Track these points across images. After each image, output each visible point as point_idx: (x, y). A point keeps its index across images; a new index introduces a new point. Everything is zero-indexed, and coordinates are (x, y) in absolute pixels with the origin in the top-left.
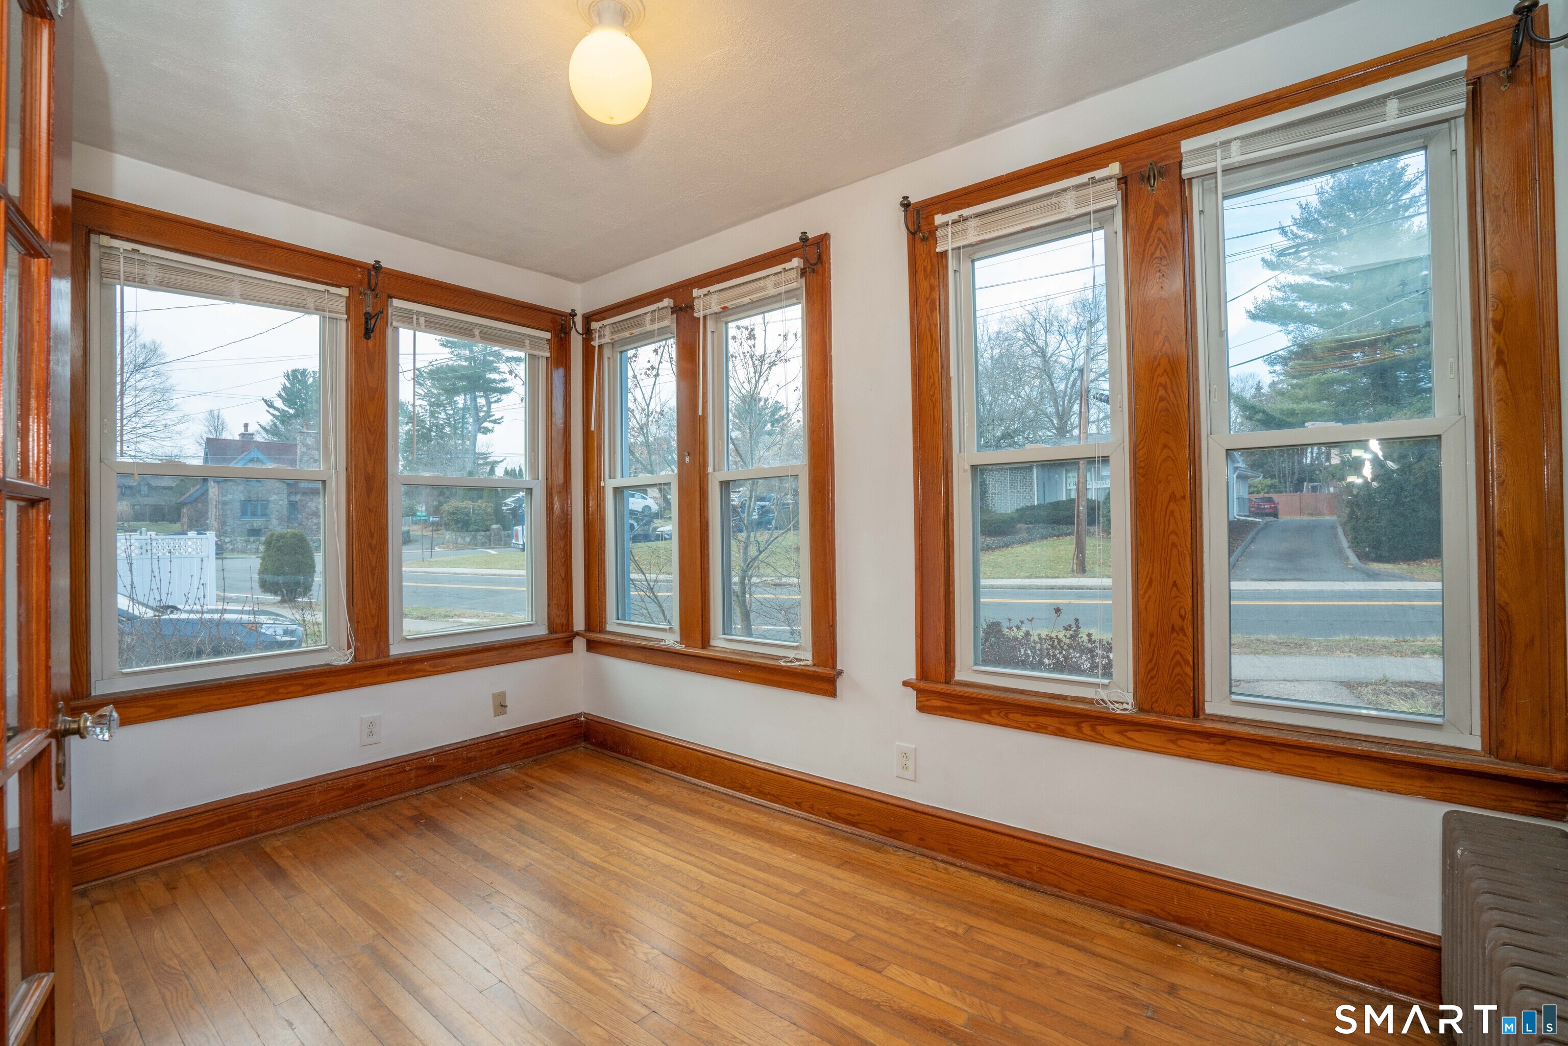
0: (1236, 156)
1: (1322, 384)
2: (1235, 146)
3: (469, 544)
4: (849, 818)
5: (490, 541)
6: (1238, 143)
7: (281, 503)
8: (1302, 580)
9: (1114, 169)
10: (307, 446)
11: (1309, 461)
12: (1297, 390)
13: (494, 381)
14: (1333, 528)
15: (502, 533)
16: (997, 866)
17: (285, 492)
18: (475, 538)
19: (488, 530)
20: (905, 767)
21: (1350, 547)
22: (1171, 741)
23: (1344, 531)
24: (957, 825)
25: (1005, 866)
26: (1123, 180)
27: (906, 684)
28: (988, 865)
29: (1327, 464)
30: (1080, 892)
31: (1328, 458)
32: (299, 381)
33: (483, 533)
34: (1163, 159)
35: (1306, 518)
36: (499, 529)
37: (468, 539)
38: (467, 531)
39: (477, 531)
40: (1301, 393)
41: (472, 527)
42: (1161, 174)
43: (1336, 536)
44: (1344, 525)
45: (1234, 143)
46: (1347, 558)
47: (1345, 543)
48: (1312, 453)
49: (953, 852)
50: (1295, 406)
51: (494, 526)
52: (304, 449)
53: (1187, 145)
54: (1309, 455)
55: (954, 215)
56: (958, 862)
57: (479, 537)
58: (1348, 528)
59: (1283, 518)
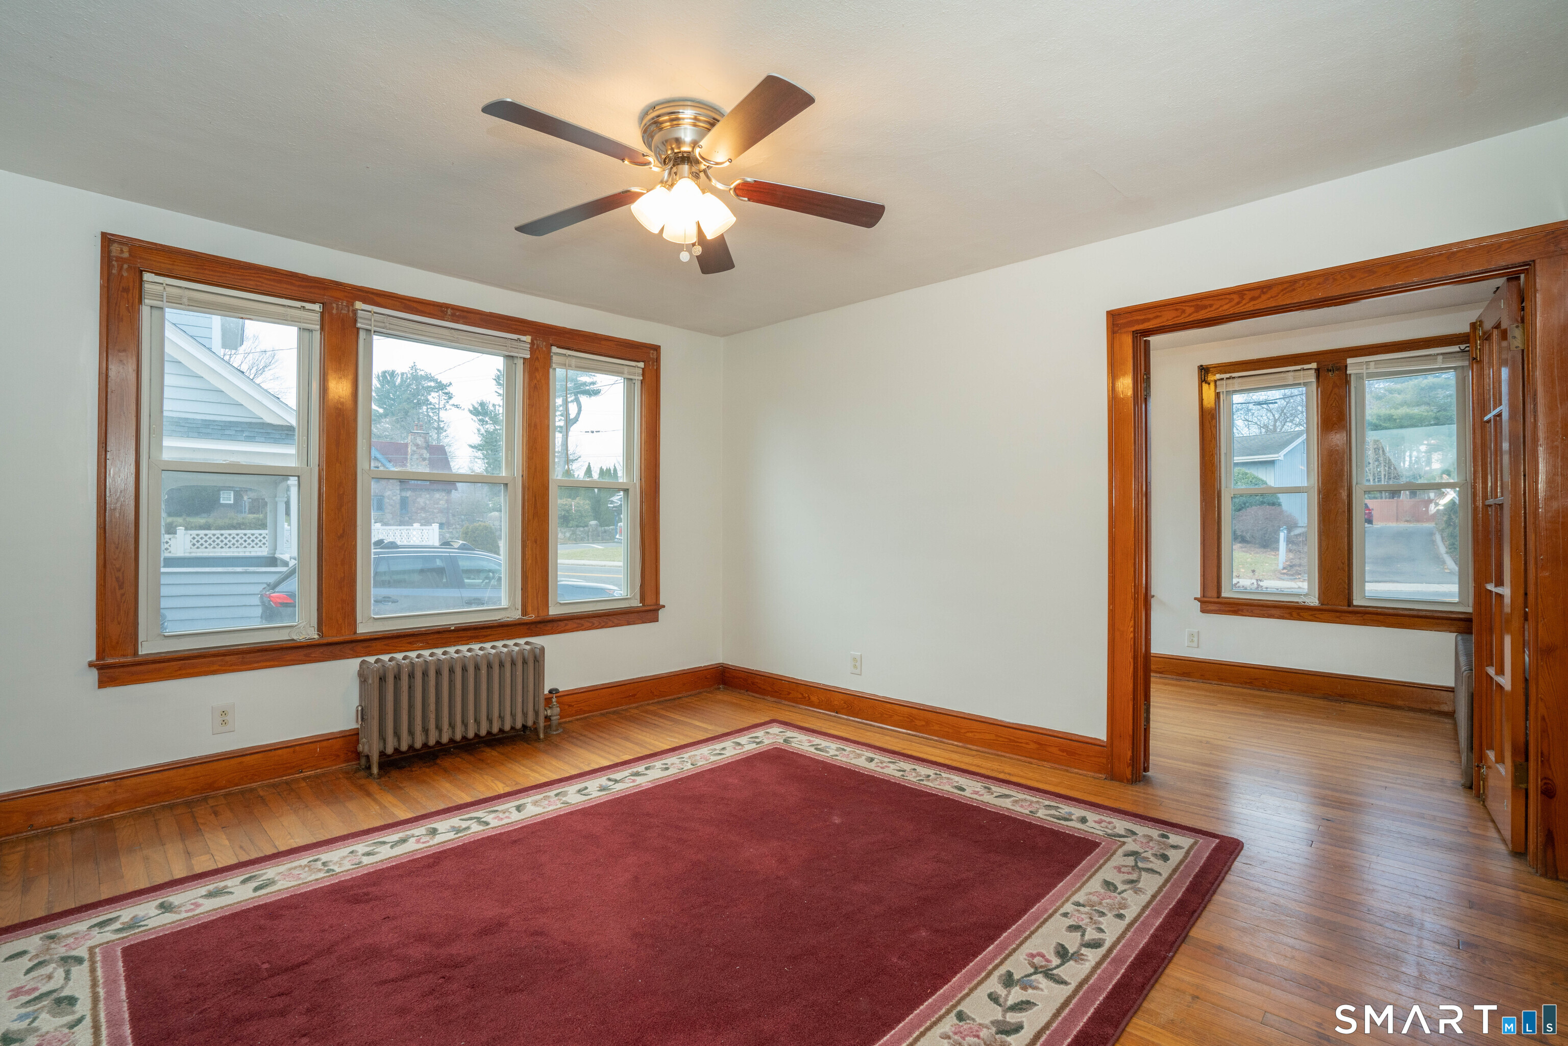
0: (1372, 369)
1: (1422, 389)
2: (1372, 364)
3: (569, 539)
4: (1158, 670)
5: (588, 536)
6: (1373, 363)
7: (394, 498)
8: (1397, 582)
9: (1314, 365)
10: (417, 445)
11: (1407, 464)
12: (1396, 395)
13: (585, 384)
14: (1431, 534)
15: (601, 529)
16: (1246, 683)
17: (398, 488)
18: (574, 533)
19: (587, 526)
20: (1192, 641)
21: (1447, 553)
22: (1337, 617)
23: (1443, 538)
24: (1223, 666)
25: (1251, 683)
26: (1318, 371)
27: (1195, 599)
28: (1241, 683)
29: (1428, 468)
30: (1292, 690)
31: (1429, 462)
32: (388, 382)
33: (582, 529)
34: (1337, 363)
35: (1403, 525)
36: (597, 525)
37: (568, 535)
38: (567, 526)
39: (577, 526)
40: (1399, 398)
41: (572, 523)
42: (1337, 370)
43: (1433, 542)
44: (1442, 531)
45: (1371, 363)
46: (1444, 563)
47: (1442, 549)
48: (1411, 457)
49: (1221, 679)
50: (1393, 412)
51: (593, 523)
52: (415, 448)
53: (1350, 361)
54: (1407, 459)
55: (1228, 375)
56: (1224, 684)
57: (578, 533)
58: (1445, 534)
59: (1378, 525)
